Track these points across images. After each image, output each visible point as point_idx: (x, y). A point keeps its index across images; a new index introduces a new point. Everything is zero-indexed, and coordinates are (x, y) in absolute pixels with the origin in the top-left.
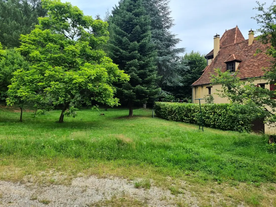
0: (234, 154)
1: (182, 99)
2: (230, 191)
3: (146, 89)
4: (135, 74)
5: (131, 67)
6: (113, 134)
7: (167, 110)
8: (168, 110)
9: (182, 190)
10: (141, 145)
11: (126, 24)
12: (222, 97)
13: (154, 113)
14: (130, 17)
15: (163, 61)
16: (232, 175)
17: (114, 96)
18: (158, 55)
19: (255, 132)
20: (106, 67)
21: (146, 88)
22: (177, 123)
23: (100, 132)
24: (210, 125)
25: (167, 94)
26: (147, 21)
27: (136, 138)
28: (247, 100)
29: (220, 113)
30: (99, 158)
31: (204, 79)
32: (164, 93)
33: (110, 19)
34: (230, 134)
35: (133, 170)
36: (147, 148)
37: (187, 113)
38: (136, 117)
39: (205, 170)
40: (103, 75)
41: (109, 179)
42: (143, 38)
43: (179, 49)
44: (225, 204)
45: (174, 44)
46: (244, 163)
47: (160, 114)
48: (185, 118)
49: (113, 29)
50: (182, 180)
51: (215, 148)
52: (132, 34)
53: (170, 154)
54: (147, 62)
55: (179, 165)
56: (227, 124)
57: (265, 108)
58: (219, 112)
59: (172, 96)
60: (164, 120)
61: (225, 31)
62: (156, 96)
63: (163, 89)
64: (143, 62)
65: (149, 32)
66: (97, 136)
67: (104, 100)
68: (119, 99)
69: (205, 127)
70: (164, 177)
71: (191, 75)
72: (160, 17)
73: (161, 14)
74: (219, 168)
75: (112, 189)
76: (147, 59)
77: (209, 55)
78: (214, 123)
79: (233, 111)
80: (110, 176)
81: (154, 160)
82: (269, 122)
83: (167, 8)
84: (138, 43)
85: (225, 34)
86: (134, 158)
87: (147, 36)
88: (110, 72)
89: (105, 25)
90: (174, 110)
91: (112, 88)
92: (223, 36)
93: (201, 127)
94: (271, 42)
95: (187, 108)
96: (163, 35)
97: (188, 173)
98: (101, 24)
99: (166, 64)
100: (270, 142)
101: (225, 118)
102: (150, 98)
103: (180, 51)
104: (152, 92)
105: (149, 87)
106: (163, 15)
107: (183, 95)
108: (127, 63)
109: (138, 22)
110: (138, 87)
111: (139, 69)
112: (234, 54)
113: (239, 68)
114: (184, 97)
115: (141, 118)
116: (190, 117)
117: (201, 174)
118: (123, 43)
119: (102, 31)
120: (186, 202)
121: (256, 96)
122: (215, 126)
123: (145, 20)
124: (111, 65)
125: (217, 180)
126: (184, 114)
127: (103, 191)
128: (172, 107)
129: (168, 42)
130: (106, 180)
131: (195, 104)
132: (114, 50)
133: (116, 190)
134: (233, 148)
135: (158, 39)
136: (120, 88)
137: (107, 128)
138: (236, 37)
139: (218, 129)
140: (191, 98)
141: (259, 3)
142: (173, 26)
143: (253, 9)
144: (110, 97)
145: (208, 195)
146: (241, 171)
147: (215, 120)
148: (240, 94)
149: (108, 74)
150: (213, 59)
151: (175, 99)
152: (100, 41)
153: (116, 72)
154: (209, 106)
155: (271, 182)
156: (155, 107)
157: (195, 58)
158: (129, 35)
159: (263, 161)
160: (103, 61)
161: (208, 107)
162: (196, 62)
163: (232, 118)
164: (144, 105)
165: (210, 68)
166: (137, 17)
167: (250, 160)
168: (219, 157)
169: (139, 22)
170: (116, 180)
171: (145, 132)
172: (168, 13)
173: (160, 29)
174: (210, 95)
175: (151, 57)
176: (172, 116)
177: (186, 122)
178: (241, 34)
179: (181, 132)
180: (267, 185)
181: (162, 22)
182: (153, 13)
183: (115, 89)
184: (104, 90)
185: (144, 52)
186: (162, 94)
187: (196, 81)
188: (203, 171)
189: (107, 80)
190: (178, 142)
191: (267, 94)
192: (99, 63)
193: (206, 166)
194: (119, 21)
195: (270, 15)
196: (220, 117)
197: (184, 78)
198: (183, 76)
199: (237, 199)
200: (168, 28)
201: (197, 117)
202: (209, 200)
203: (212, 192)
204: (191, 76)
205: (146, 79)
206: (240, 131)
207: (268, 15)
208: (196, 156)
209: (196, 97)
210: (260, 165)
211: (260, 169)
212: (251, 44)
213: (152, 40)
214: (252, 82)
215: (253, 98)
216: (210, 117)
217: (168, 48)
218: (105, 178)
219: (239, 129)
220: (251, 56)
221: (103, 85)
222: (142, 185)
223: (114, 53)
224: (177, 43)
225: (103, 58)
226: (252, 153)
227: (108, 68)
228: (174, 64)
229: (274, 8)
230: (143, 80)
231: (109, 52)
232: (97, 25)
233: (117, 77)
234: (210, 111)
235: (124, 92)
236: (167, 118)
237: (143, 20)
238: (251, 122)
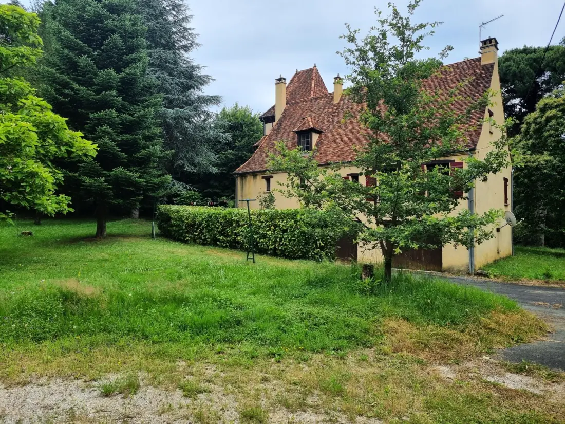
0: (307, 303)
1: (217, 200)
2: (297, 372)
3: (138, 178)
4: (110, 143)
5: (102, 127)
6: (51, 280)
7: (183, 222)
8: (186, 221)
9: (206, 384)
10: (122, 299)
11: (87, 25)
12: (288, 198)
13: (157, 228)
14: (97, 11)
15: (174, 119)
16: (301, 342)
17: (55, 189)
18: (165, 104)
19: (342, 260)
20: (34, 122)
21: (138, 175)
22: (205, 248)
23: (17, 275)
24: (267, 250)
25: (185, 188)
26: (138, 28)
27: (111, 284)
28: (329, 203)
29: (285, 226)
30: (11, 338)
31: (259, 161)
32: (178, 187)
33: (48, 10)
34: (301, 265)
35: (99, 357)
36: (135, 305)
37: (225, 228)
38: (116, 239)
39: (253, 338)
40: (26, 140)
41: (35, 387)
42: (128, 63)
43: (209, 96)
44: (286, 399)
45: (200, 86)
46: (322, 317)
47: (169, 230)
48: (221, 238)
49: (55, 32)
50: (208, 364)
51: (275, 294)
52: (101, 50)
53: (186, 314)
54: (138, 117)
55: (203, 335)
56: (296, 247)
57: (357, 218)
58: (283, 225)
59: (197, 193)
60: (177, 243)
61: (295, 73)
62: (161, 193)
63: (175, 178)
64: (130, 118)
65: (144, 53)
66: (7, 287)
67: (29, 200)
68: (70, 198)
69: (257, 255)
70: (169, 364)
71: (233, 152)
72: (168, 24)
73: (171, 18)
74: (279, 331)
75: (41, 407)
76: (139, 111)
77: (267, 115)
78: (275, 247)
79: (306, 223)
80: (38, 378)
81: (149, 330)
82: (363, 241)
83: (183, 8)
84: (116, 73)
85: (294, 77)
86: (104, 330)
87: (139, 61)
88: (45, 133)
89: (31, 21)
90: (199, 222)
91: (50, 172)
92: (292, 81)
93: (251, 256)
94: (367, 101)
95: (225, 217)
96: (176, 63)
97: (221, 349)
98: (20, 17)
99: (181, 126)
100: (363, 276)
101: (294, 236)
102: (146, 197)
103: (211, 101)
104: (151, 183)
105: (145, 173)
106: (175, 21)
107: (218, 191)
108: (91, 115)
109: (116, 26)
110: (119, 171)
111: (121, 133)
112: (311, 117)
113: (318, 144)
114: (221, 196)
115: (127, 240)
116: (231, 236)
117: (246, 347)
118: (81, 68)
119: (24, 33)
120: (213, 409)
121: (344, 196)
122: (277, 251)
123: (133, 25)
124: (48, 117)
125: (274, 354)
126: (219, 230)
127: (18, 417)
128: (195, 216)
129: (186, 80)
130: (28, 388)
131: (241, 210)
132: (56, 83)
133: (52, 408)
134: (305, 292)
135: (164, 71)
136: (73, 172)
137: (39, 266)
138: (313, 85)
139: (281, 257)
140: (234, 198)
141: (350, 27)
142: (197, 47)
143: (340, 37)
144: (46, 192)
145: (256, 387)
146: (317, 332)
147: (276, 241)
148: (318, 191)
149: (39, 139)
150: (275, 124)
151: (201, 199)
152: (16, 58)
153: (61, 134)
154: (266, 214)
155: (364, 347)
156: (159, 216)
157: (242, 119)
158: (96, 53)
159: (351, 311)
160: (26, 106)
161: (264, 216)
162: (244, 126)
163: (305, 236)
164: (134, 212)
165: (268, 141)
166: (115, 16)
167: (332, 311)
168: (281, 311)
169: (118, 27)
170: (56, 385)
171: (132, 271)
172: (186, 19)
173: (170, 49)
174: (268, 193)
175: (148, 107)
176: (195, 233)
177: (222, 246)
178: (321, 81)
179: (211, 266)
180: (356, 353)
181: (173, 36)
182: (152, 11)
183: (60, 175)
184: (28, 177)
185: (131, 96)
186: (174, 188)
187: (244, 163)
188: (251, 341)
189: (38, 152)
190: (204, 286)
191: (359, 192)
192: (15, 109)
193: (256, 330)
194: (70, 18)
195: (365, 52)
196: (285, 234)
197: (219, 157)
198: (218, 152)
199: (306, 387)
200: (185, 51)
201: (243, 236)
202: (258, 397)
203: (265, 380)
204: (233, 154)
205: (138, 155)
206: (317, 258)
207: (363, 51)
208: (239, 313)
209: (242, 196)
210: (347, 318)
211: (346, 326)
212: (338, 102)
213: (152, 71)
214: (337, 170)
215: (338, 200)
216: (267, 234)
217: (186, 92)
218: (25, 384)
219: (316, 256)
220: (337, 123)
221: (26, 163)
222: (118, 389)
223: (56, 90)
224: (205, 83)
225: (27, 99)
226: (334, 298)
227: (41, 123)
228: (199, 126)
229: (373, 41)
230: (130, 156)
231: (43, 86)
232: (10, 18)
233: (63, 146)
234: (267, 224)
235: (84, 182)
236: (184, 239)
237: (128, 23)
238: (336, 242)
